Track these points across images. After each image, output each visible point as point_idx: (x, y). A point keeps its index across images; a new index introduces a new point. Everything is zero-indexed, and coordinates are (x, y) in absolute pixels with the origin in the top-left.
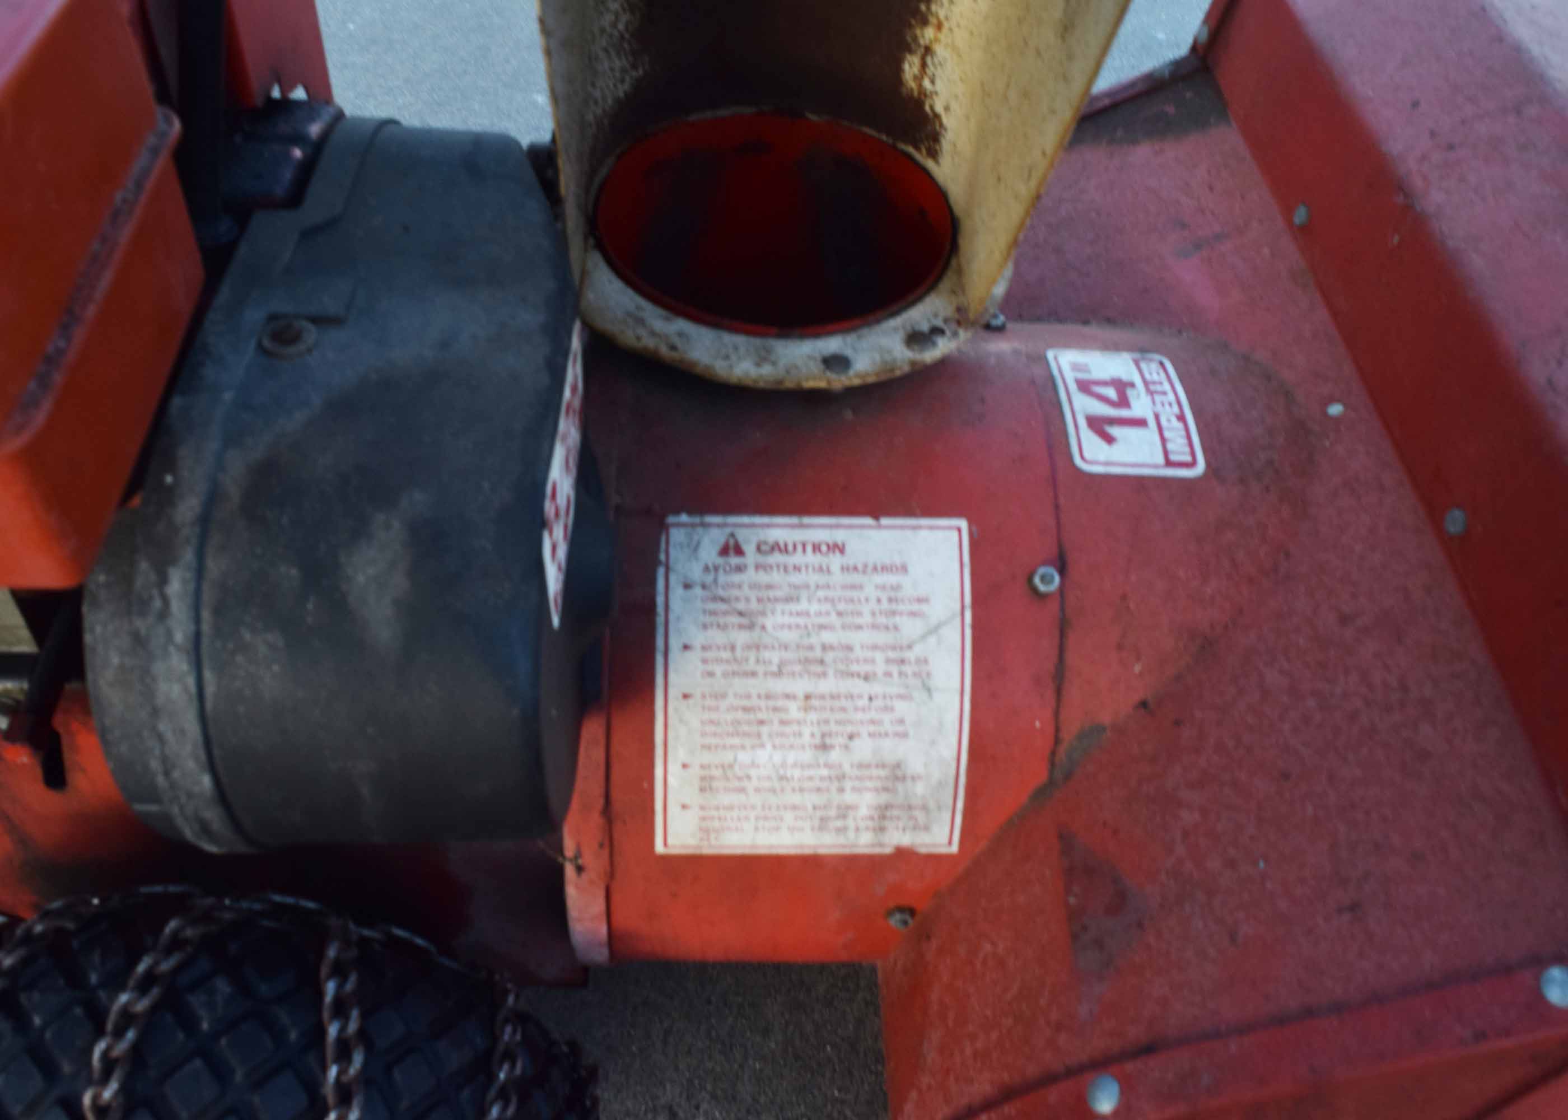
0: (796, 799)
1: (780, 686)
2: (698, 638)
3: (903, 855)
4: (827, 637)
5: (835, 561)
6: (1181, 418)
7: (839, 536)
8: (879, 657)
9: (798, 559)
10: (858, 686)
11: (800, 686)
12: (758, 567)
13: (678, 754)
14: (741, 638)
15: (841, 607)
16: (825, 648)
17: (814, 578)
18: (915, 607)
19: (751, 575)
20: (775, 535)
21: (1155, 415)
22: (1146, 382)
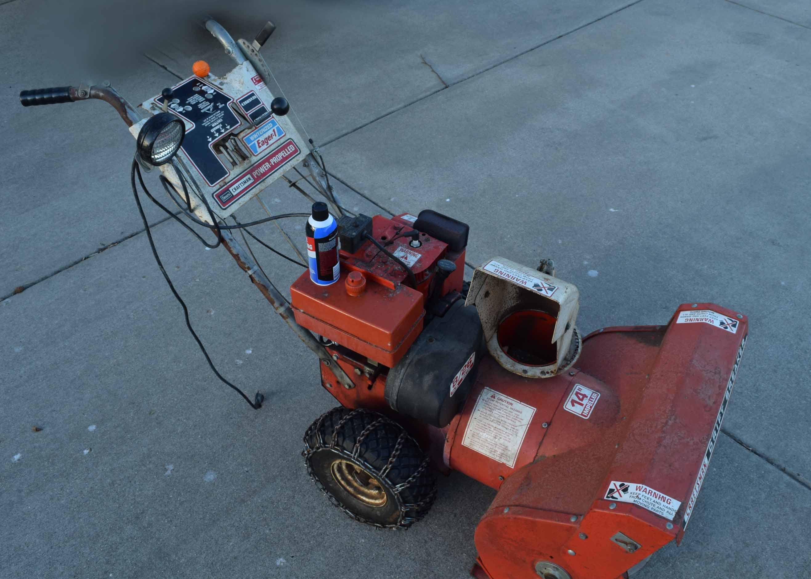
0: (488, 445)
1: (492, 423)
2: (481, 410)
3: (503, 464)
4: (503, 419)
5: (510, 406)
6: (591, 407)
7: (513, 402)
8: (510, 426)
9: (504, 403)
10: (504, 429)
11: (495, 425)
12: (496, 402)
13: (471, 428)
14: (488, 412)
15: (507, 414)
16: (501, 420)
17: (505, 408)
18: (520, 420)
19: (494, 402)
20: (502, 397)
21: (587, 405)
22: (591, 398)
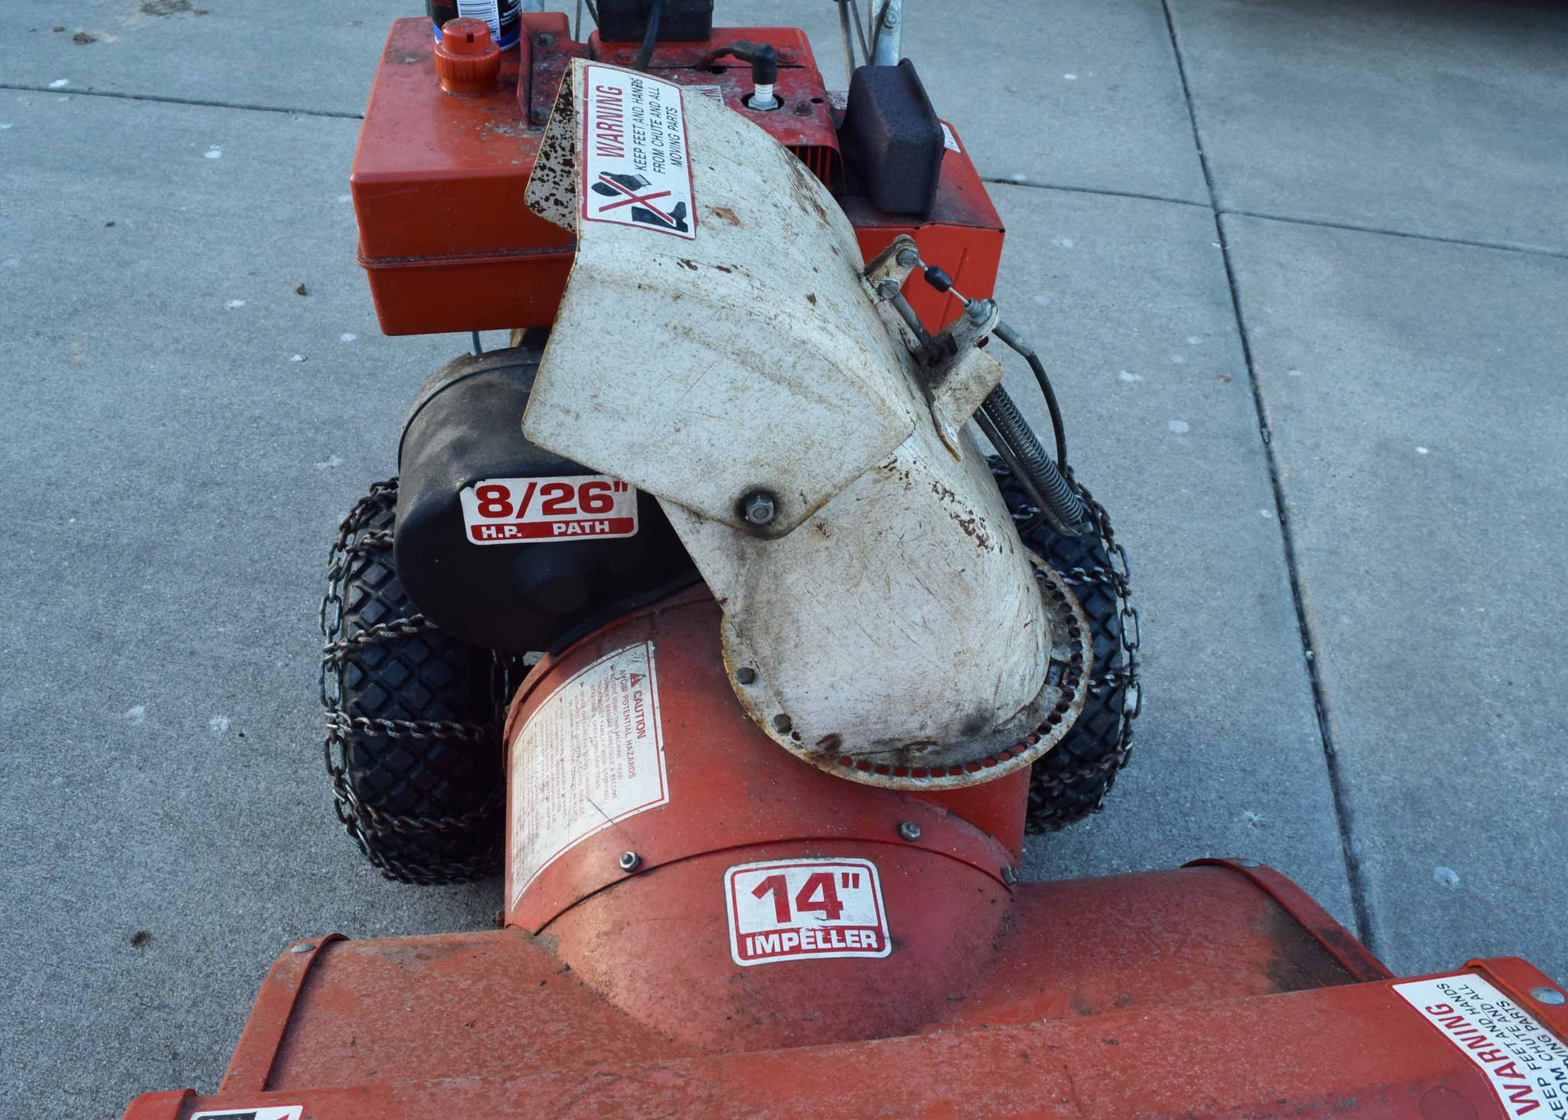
1: (567, 742)
2: (587, 688)
4: (591, 751)
5: (634, 735)
6: (796, 949)
7: (650, 732)
8: (583, 786)
9: (633, 714)
11: (567, 753)
12: (626, 697)
13: (539, 717)
14: (588, 708)
15: (608, 750)
16: (586, 753)
17: (624, 729)
18: (611, 791)
19: (621, 694)
20: (647, 699)
21: (797, 931)
22: (841, 931)
